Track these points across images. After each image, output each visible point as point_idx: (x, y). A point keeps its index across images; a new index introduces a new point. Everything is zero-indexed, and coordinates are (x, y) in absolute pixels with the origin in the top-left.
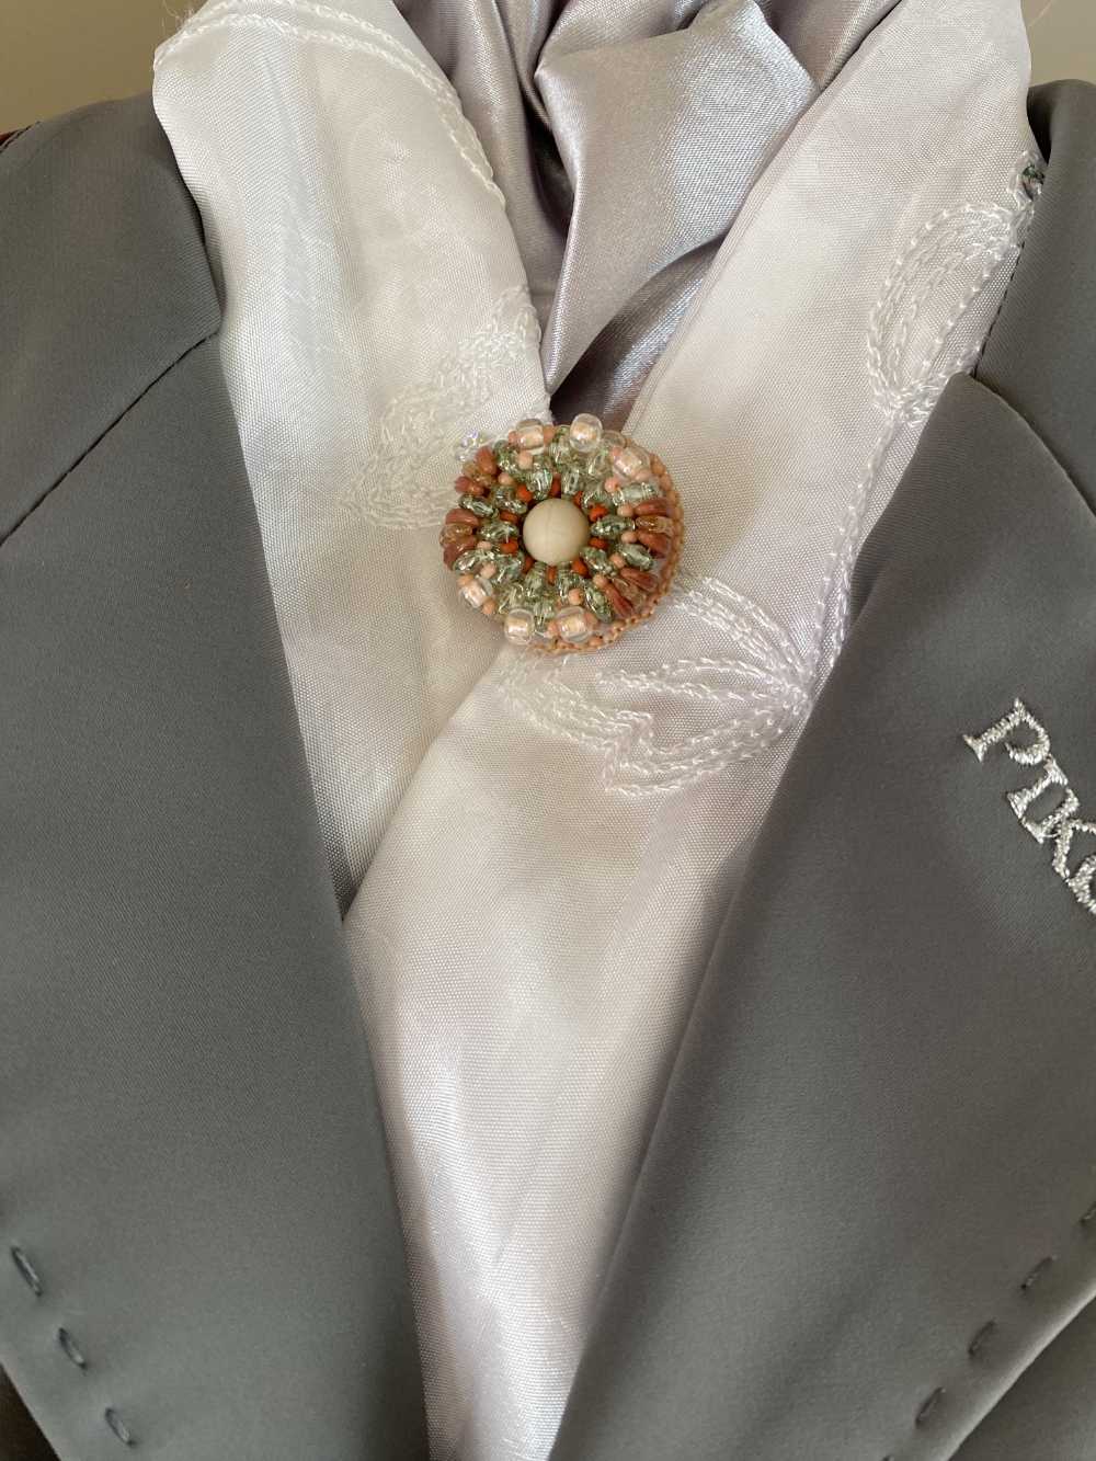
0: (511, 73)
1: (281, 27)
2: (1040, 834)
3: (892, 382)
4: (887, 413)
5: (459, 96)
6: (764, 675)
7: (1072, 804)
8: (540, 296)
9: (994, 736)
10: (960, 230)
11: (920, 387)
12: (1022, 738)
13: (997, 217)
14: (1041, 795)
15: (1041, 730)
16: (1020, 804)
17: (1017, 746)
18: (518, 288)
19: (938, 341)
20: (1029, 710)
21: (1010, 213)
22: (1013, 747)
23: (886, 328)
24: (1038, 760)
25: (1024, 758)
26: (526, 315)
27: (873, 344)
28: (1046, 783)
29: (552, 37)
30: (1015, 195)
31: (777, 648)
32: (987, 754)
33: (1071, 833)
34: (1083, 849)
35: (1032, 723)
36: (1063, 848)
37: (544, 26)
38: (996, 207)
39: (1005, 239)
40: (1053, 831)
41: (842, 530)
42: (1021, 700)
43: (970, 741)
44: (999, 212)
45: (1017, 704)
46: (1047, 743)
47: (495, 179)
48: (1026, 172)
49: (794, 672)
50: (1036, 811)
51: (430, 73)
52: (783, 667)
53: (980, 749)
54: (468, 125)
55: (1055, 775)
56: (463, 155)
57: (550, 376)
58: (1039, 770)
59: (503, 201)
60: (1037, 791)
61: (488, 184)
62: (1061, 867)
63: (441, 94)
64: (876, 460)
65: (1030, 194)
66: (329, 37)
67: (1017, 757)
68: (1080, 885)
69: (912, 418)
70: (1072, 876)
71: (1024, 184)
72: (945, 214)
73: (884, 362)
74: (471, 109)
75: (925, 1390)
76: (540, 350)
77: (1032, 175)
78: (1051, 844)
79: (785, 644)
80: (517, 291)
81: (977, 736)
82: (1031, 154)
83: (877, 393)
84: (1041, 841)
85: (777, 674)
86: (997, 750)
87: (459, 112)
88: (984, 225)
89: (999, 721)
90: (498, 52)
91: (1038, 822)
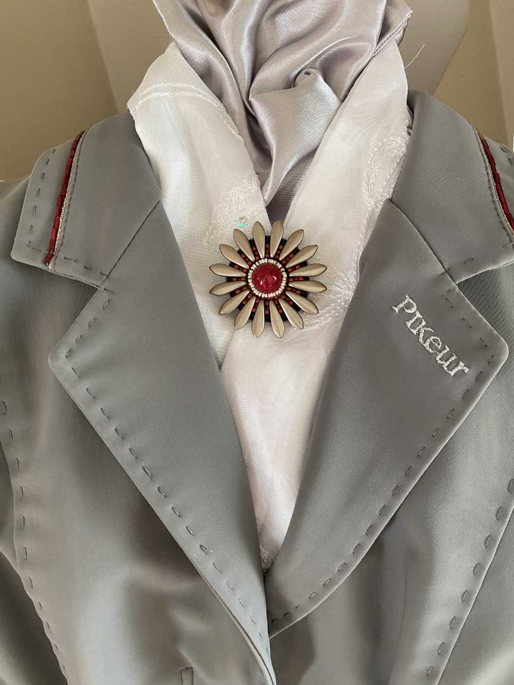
2: (415, 332)
3: (371, 195)
4: (369, 206)
6: (340, 289)
7: (424, 323)
9: (401, 306)
10: (390, 145)
11: (379, 198)
12: (409, 306)
14: (415, 321)
15: (414, 303)
16: (409, 324)
18: (251, 170)
19: (385, 183)
20: (410, 298)
21: (404, 140)
22: (406, 308)
24: (413, 312)
25: (409, 311)
26: (255, 178)
27: (365, 183)
28: (415, 318)
29: (253, 85)
30: (405, 134)
31: (343, 280)
32: (399, 311)
33: (423, 331)
34: (427, 335)
35: (411, 301)
36: (421, 335)
37: (250, 82)
38: (400, 138)
39: (403, 149)
40: (419, 331)
42: (408, 295)
43: (394, 308)
44: (401, 140)
45: (407, 296)
46: (416, 307)
47: (239, 134)
48: (408, 127)
49: (349, 288)
50: (413, 326)
51: (215, 101)
52: (345, 286)
53: (397, 310)
55: (418, 315)
56: (229, 128)
57: (266, 198)
58: (414, 314)
59: (243, 142)
60: (413, 320)
61: (238, 136)
62: (421, 341)
63: (219, 107)
64: (367, 220)
65: (409, 134)
67: (407, 311)
68: (427, 345)
69: (377, 207)
70: (424, 343)
71: (407, 131)
72: (385, 140)
73: (368, 189)
74: (229, 111)
75: (394, 486)
76: (261, 189)
77: (410, 127)
78: (418, 334)
79: (346, 279)
81: (396, 307)
82: (409, 121)
83: (366, 199)
84: (415, 334)
85: (344, 289)
86: (402, 310)
88: (397, 144)
89: (402, 302)
90: (235, 94)
91: (414, 329)
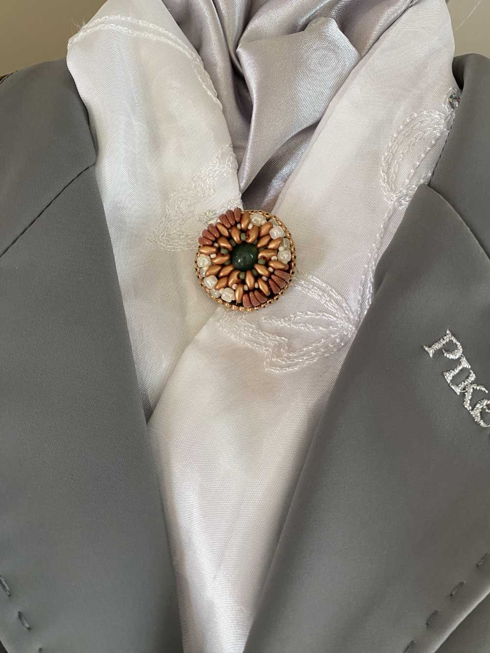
0: (225, 50)
1: (124, 30)
3: (392, 188)
4: (390, 203)
5: (203, 60)
6: (335, 319)
7: (473, 377)
8: (238, 149)
9: (437, 346)
10: (421, 122)
11: (405, 191)
12: (450, 347)
13: (438, 117)
14: (458, 373)
15: (458, 344)
16: (449, 377)
17: (448, 351)
18: (228, 145)
19: (412, 171)
20: (453, 335)
21: (443, 115)
22: (446, 351)
23: (389, 165)
24: (457, 357)
25: (451, 356)
26: (231, 158)
27: (383, 172)
28: (460, 368)
29: (244, 34)
30: (446, 107)
31: (342, 307)
32: (434, 355)
33: (472, 390)
34: (477, 397)
35: (455, 341)
36: (468, 397)
37: (241, 28)
38: (438, 113)
39: (442, 126)
40: (464, 389)
41: (370, 255)
42: (449, 330)
43: (426, 349)
44: (439, 115)
45: (448, 332)
46: (461, 350)
47: (218, 97)
48: (451, 97)
49: (349, 318)
50: (456, 380)
51: (190, 51)
52: (344, 315)
53: (431, 352)
54: (207, 74)
55: (465, 364)
56: (204, 86)
57: (242, 185)
58: (458, 362)
59: (221, 108)
60: (457, 371)
61: (215, 99)
62: (467, 405)
63: (195, 60)
64: (384, 224)
65: (452, 105)
66: (145, 35)
67: (448, 356)
68: (476, 413)
69: (401, 205)
70: (472, 410)
71: (450, 102)
72: (416, 115)
73: (388, 180)
74: (208, 66)
76: (237, 173)
77: (454, 98)
78: (463, 395)
79: (344, 305)
80: (227, 146)
81: (430, 347)
82: (453, 89)
83: (385, 194)
84: (458, 394)
85: (341, 319)
86: (439, 353)
87: (202, 68)
88: (432, 120)
89: (440, 339)
90: (219, 40)
91: (457, 385)
